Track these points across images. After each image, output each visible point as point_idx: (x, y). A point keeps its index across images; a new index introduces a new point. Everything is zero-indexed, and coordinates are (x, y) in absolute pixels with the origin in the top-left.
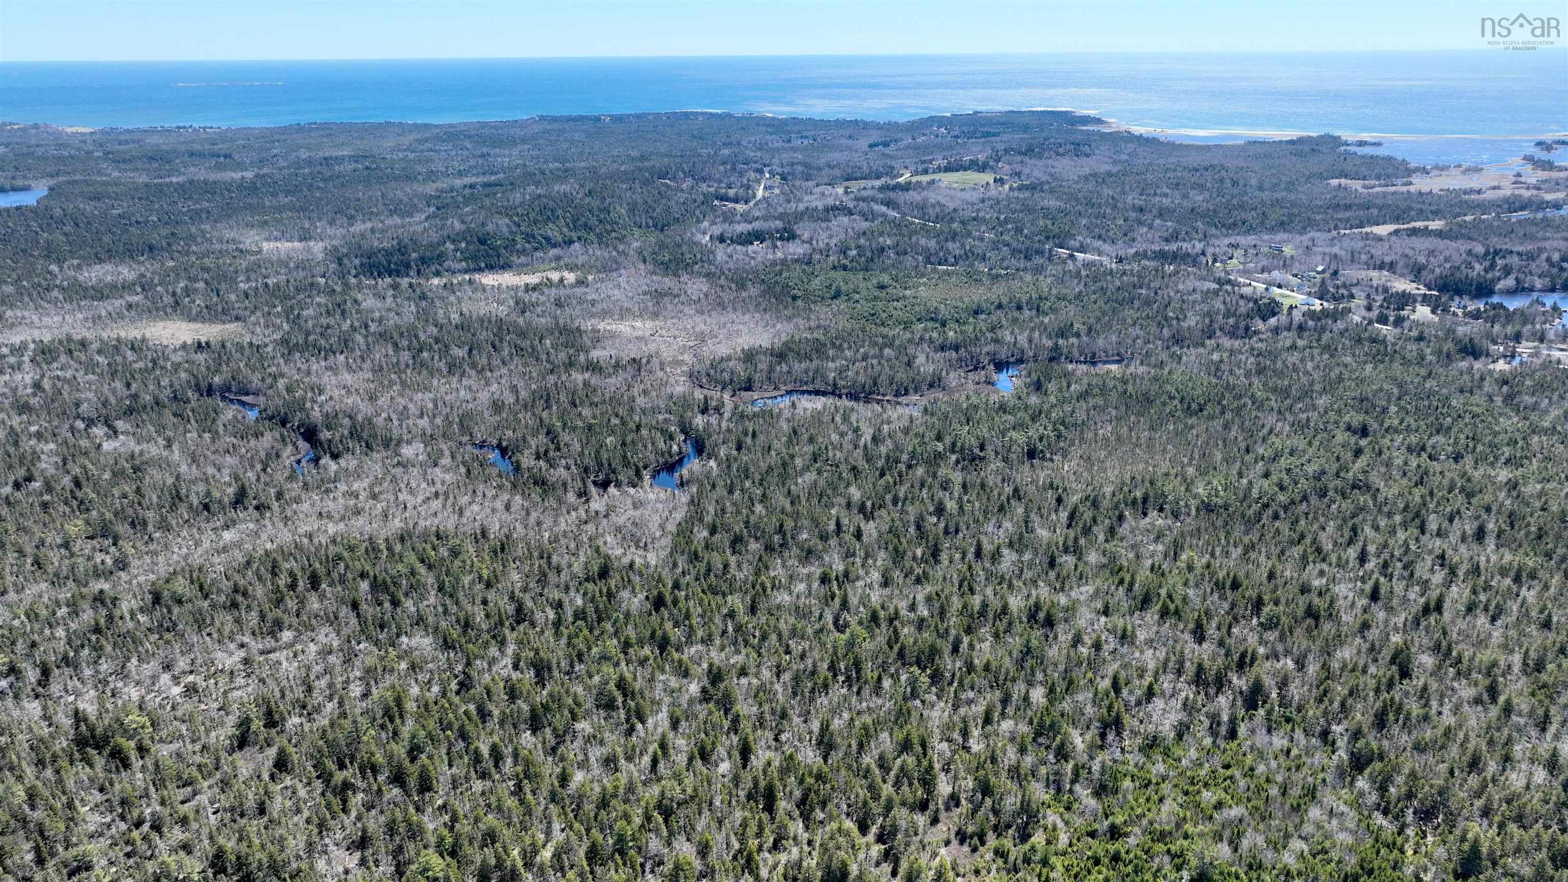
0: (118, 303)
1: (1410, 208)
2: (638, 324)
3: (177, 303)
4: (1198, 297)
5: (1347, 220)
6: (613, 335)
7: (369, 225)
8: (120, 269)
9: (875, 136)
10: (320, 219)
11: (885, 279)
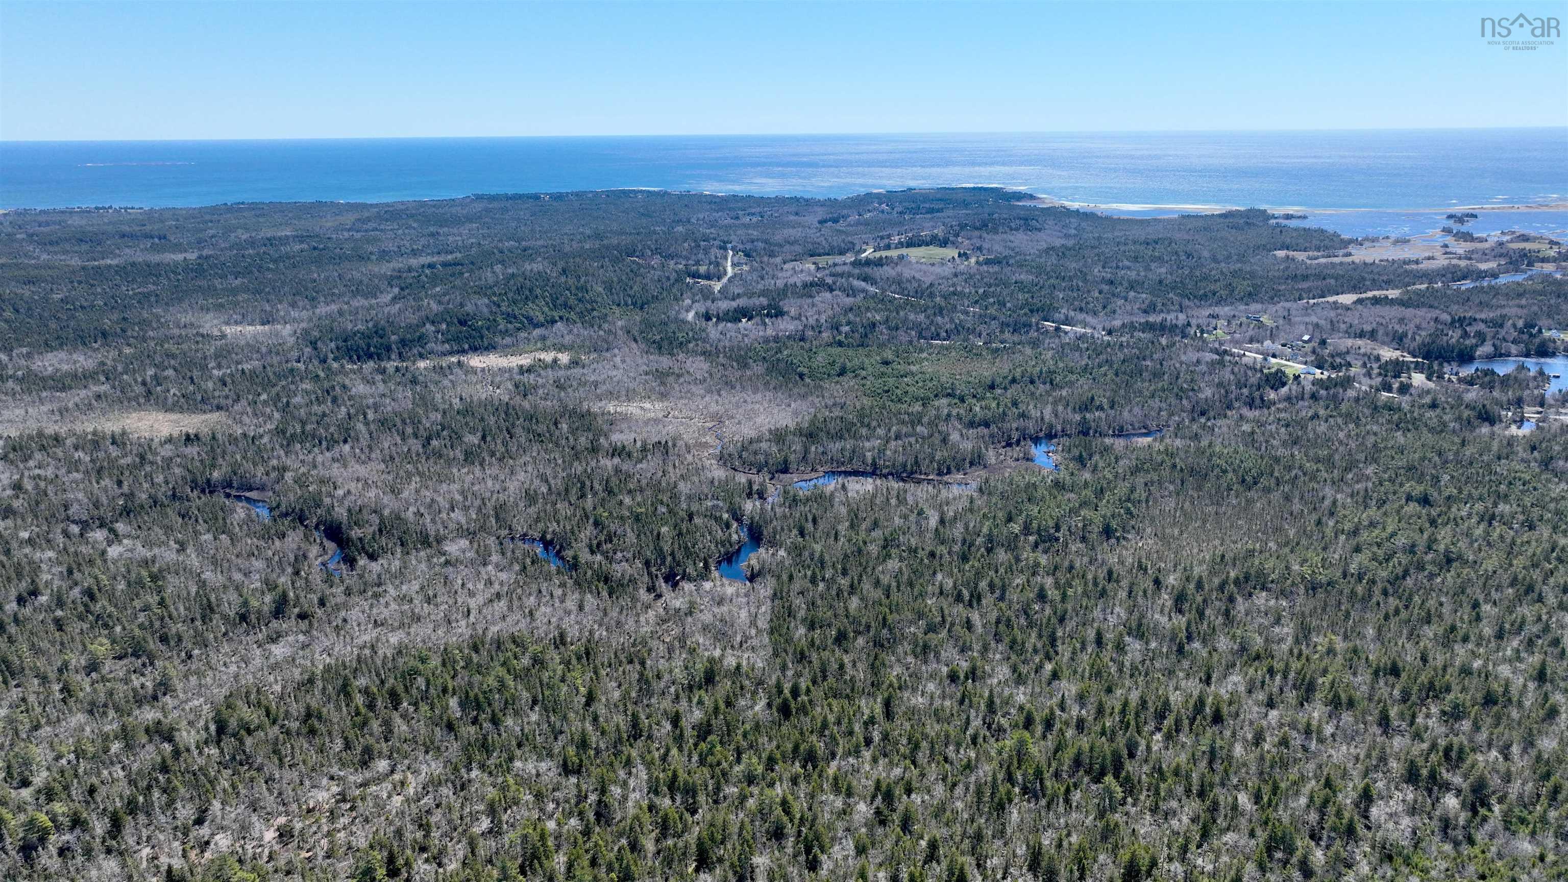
0: (83, 393)
1: (1364, 279)
2: (647, 405)
3: (149, 392)
4: (1203, 368)
5: (1309, 290)
6: (626, 418)
7: (334, 307)
8: (75, 356)
9: (821, 213)
10: (280, 302)
11: (889, 355)
